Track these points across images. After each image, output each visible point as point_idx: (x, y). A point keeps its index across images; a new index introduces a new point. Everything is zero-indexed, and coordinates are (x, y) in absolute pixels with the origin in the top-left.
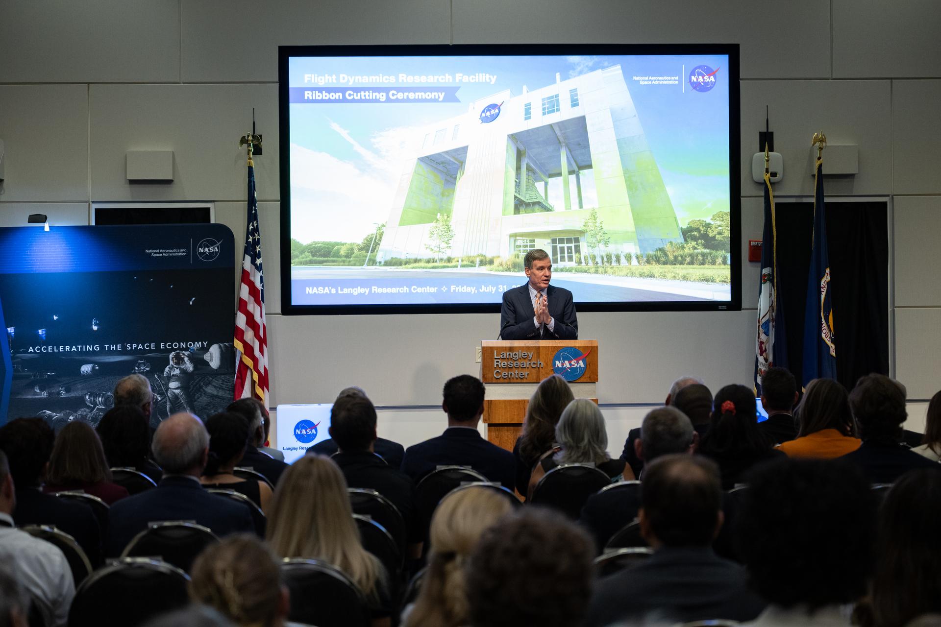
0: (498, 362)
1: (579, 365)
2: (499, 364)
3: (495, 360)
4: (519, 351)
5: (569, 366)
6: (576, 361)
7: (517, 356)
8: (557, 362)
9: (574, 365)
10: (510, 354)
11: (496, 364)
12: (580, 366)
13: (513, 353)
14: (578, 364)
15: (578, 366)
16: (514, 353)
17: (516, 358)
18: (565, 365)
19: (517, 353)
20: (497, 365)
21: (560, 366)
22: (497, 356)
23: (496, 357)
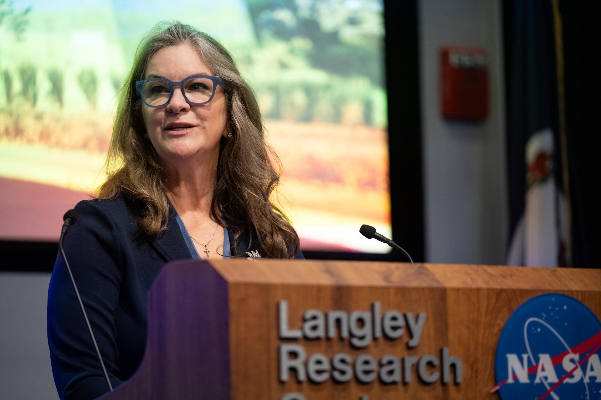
0: (293, 355)
1: (589, 373)
2: (298, 363)
3: (286, 348)
4: (372, 308)
5: (553, 378)
6: (576, 357)
7: (367, 330)
8: (513, 360)
9: (570, 375)
10: (338, 322)
11: (286, 363)
12: (593, 379)
13: (349, 312)
14: (584, 371)
15: (586, 380)
16: (355, 315)
17: (362, 338)
18: (540, 374)
19: (367, 316)
20: (293, 371)
21: (523, 377)
22: (291, 326)
23: (286, 332)
